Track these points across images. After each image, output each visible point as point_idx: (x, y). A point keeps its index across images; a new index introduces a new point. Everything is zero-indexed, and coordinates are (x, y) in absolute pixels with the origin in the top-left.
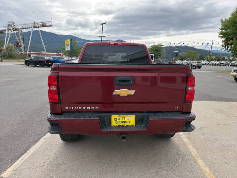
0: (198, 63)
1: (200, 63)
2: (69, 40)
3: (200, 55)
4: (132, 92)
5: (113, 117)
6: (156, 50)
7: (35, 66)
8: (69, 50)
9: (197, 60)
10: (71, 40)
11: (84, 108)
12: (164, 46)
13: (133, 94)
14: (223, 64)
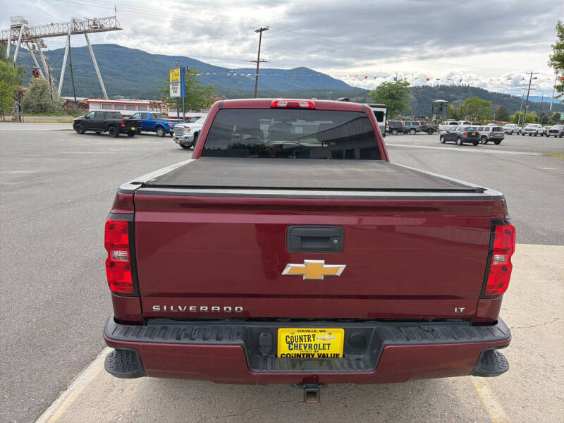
0: (494, 129)
1: (498, 129)
2: (178, 71)
3: (498, 107)
4: (338, 269)
5: (284, 334)
6: (392, 97)
7: (98, 134)
8: (178, 94)
9: (490, 120)
10: (183, 71)
11: (204, 308)
12: (411, 86)
13: (339, 273)
14: (556, 131)
